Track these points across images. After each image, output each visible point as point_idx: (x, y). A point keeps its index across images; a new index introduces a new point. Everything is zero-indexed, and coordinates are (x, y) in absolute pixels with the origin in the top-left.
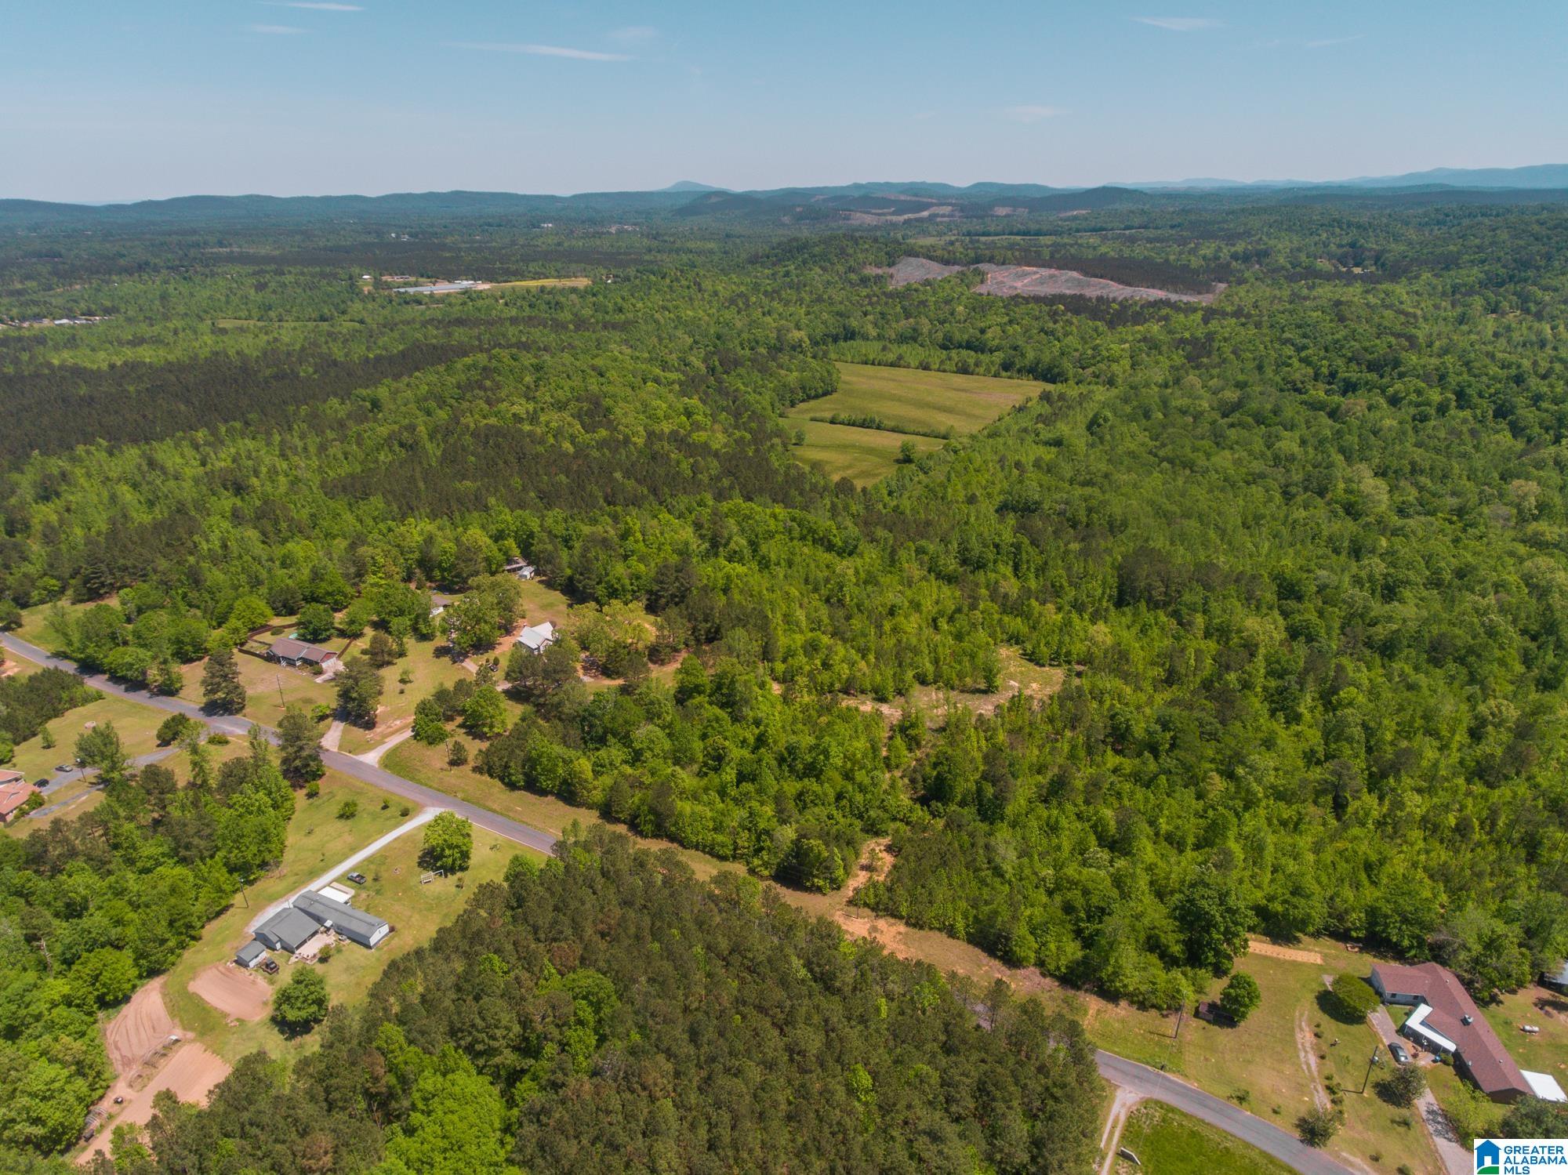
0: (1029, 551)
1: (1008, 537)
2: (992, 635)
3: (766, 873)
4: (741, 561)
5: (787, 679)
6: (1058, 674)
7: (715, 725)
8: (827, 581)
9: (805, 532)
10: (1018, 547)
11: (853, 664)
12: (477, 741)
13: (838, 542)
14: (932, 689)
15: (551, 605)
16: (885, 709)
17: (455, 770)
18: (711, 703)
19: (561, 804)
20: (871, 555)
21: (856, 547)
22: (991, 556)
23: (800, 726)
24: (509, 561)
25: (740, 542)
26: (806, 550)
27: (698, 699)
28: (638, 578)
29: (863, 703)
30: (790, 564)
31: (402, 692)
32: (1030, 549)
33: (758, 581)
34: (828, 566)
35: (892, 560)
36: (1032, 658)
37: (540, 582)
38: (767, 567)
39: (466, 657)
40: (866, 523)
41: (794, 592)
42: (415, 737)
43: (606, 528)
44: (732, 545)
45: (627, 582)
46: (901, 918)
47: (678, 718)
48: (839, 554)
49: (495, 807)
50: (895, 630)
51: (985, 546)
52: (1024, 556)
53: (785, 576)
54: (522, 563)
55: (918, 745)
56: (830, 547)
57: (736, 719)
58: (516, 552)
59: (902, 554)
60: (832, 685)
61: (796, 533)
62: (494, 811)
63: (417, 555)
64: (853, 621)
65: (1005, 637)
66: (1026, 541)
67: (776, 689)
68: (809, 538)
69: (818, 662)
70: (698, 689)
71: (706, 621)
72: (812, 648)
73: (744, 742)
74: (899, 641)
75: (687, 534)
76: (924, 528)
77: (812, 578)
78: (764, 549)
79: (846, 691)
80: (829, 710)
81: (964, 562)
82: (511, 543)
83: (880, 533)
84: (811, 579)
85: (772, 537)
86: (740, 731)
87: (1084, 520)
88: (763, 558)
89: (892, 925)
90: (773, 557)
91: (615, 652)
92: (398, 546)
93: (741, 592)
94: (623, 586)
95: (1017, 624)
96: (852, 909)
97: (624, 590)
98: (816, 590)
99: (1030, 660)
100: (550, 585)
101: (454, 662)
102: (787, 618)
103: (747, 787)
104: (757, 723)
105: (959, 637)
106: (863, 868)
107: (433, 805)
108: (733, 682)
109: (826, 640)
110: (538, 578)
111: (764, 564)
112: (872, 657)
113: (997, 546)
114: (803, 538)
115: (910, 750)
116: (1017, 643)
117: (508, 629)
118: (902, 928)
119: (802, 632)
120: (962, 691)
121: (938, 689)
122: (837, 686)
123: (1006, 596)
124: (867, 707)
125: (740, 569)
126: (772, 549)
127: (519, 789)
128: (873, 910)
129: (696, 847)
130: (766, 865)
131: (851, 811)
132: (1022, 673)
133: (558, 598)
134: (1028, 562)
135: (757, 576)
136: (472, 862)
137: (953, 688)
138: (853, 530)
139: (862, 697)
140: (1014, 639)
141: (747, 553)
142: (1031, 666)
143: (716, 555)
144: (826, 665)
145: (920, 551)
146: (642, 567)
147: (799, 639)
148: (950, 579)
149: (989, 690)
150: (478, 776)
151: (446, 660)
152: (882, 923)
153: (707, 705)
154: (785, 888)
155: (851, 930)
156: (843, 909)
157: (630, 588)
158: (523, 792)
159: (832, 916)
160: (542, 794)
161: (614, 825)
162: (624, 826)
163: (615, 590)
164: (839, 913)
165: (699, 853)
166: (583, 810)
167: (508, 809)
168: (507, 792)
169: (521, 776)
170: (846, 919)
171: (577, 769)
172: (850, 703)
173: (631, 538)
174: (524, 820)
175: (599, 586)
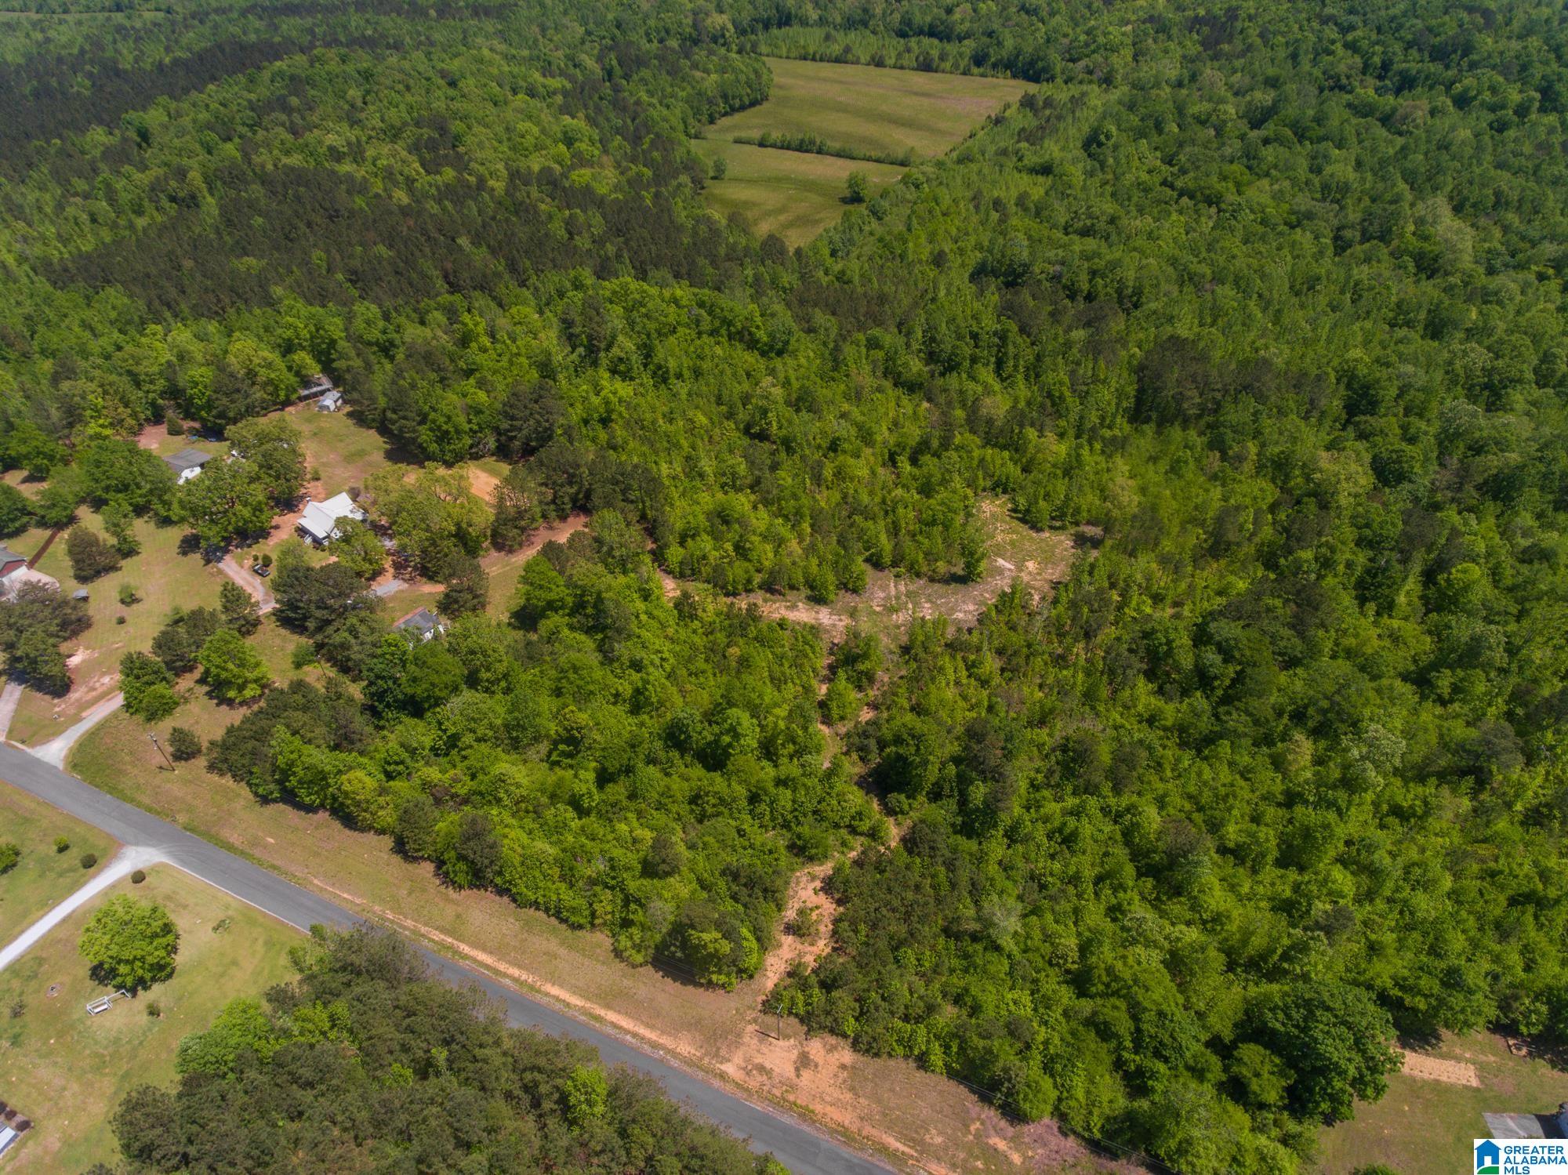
0: (1017, 343)
1: (989, 323)
2: (971, 484)
3: (639, 958)
4: (627, 376)
5: (686, 572)
6: (1063, 542)
7: (572, 676)
8: (746, 399)
9: (717, 323)
10: (1003, 336)
11: (779, 542)
12: (224, 707)
13: (762, 336)
14: (889, 574)
15: (361, 453)
16: (824, 616)
17: (181, 768)
18: (572, 628)
19: (337, 825)
20: (807, 356)
21: (787, 343)
22: (967, 351)
23: (701, 664)
24: (306, 382)
25: (626, 345)
26: (718, 351)
27: (555, 620)
28: (479, 412)
29: (793, 607)
30: (697, 373)
31: (121, 621)
32: (1019, 340)
33: (652, 403)
34: (748, 375)
35: (836, 362)
36: (1027, 518)
37: (350, 415)
38: (665, 380)
39: (226, 551)
40: (802, 302)
41: (702, 419)
42: (128, 706)
43: (433, 334)
44: (616, 351)
45: (461, 420)
46: (845, 1036)
47: (516, 665)
48: (763, 354)
49: (235, 839)
50: (839, 474)
51: (960, 337)
52: (1011, 350)
53: (689, 394)
54: (327, 384)
55: (870, 678)
56: (752, 344)
57: (608, 658)
58: (314, 370)
59: (849, 350)
60: (749, 581)
61: (706, 326)
62: (230, 847)
63: (161, 384)
64: (781, 473)
65: (989, 484)
66: (1014, 328)
67: (669, 588)
68: (723, 331)
69: (729, 546)
70: (551, 606)
71: (571, 483)
72: (723, 517)
73: (617, 695)
74: (845, 497)
75: (550, 339)
76: (875, 309)
77: (725, 393)
78: (660, 354)
79: (769, 588)
80: (743, 627)
81: (931, 357)
82: (303, 358)
83: (820, 318)
84: (725, 398)
85: (674, 331)
86: (611, 679)
87: (1085, 287)
88: (659, 367)
89: (832, 1049)
90: (672, 364)
91: (434, 544)
92: (129, 373)
93: (627, 424)
94: (455, 426)
95: (1003, 463)
96: (770, 1019)
97: (458, 432)
98: (730, 416)
99: (1023, 521)
100: (359, 418)
101: (208, 562)
102: (692, 470)
103: (617, 791)
104: (637, 666)
105: (926, 490)
106: (791, 929)
107: (137, 844)
108: (599, 599)
109: (742, 502)
110: (348, 408)
111: (662, 377)
112: (806, 527)
113: (975, 336)
114: (713, 333)
115: (860, 688)
116: (1005, 492)
117: (289, 503)
118: (847, 1056)
119: (709, 488)
120: (932, 580)
121: (897, 576)
122: (757, 579)
123: (990, 422)
124: (802, 614)
125: (624, 389)
126: (672, 353)
127: (275, 801)
128: (802, 1021)
129: (536, 905)
130: (638, 948)
131: (773, 819)
132: (1012, 543)
133: (373, 442)
134: (1016, 357)
135: (651, 394)
136: (179, 959)
137: (918, 575)
138: (784, 317)
139: (792, 595)
140: (1000, 487)
141: (636, 359)
142: (1024, 529)
143: (595, 364)
144: (741, 550)
145: (873, 344)
146: (482, 396)
147: (708, 500)
148: (912, 387)
149: (965, 579)
150: (215, 778)
151: (196, 558)
152: (816, 1047)
153: (566, 632)
154: (669, 980)
155: (768, 1065)
156: (755, 1021)
157: (466, 427)
158: (281, 806)
159: (739, 1035)
160: (310, 809)
161: (411, 867)
162: (428, 868)
163: (447, 432)
164: (751, 1028)
165: (541, 915)
166: (371, 837)
167: (255, 842)
168: (257, 807)
169: (272, 786)
170: (761, 1041)
171: (347, 787)
172: (774, 610)
173: (473, 345)
174: (277, 863)
175: (422, 429)
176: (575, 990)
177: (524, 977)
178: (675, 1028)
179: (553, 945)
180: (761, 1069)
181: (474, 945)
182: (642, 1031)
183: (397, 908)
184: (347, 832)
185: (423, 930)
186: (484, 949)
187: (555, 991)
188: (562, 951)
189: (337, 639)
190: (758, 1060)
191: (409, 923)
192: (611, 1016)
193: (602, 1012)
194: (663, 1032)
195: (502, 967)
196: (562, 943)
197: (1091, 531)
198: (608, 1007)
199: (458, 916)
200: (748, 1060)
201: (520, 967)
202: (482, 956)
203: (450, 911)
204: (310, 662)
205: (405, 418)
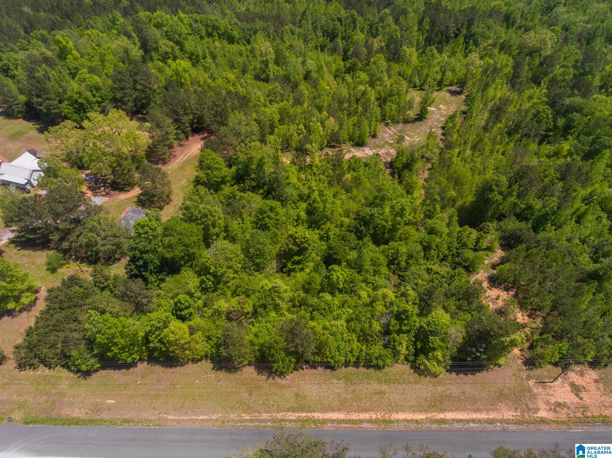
3: (442, 370)
6: (446, 95)
9: (210, 30)
13: (236, 34)
14: (382, 125)
15: (20, 133)
16: (369, 152)
19: (158, 369)
21: (251, 36)
25: (168, 44)
26: (217, 44)
28: (98, 89)
29: (350, 151)
43: (40, 50)
45: (88, 95)
47: (230, 218)
49: (77, 413)
53: (216, 66)
60: (323, 142)
61: (204, 33)
68: (215, 34)
69: (302, 127)
79: (330, 145)
83: (259, 24)
84: (235, 65)
89: (583, 374)
94: (86, 99)
96: (537, 372)
97: (89, 103)
100: (8, 115)
111: (195, 59)
118: (593, 374)
120: (405, 122)
121: (387, 125)
122: (326, 143)
124: (357, 153)
126: (194, 47)
127: (96, 371)
128: (555, 365)
133: (24, 125)
135: (195, 69)
137: (398, 122)
139: (345, 146)
146: (96, 78)
149: (422, 117)
152: (573, 376)
153: (239, 194)
154: (462, 376)
155: (561, 401)
156: (529, 377)
157: (94, 100)
158: (103, 373)
159: (529, 390)
160: (128, 366)
161: (237, 375)
162: (250, 372)
163: (82, 105)
164: (531, 382)
165: (351, 369)
166: (191, 368)
167: (98, 409)
168: (82, 381)
169: (92, 361)
170: (544, 387)
171: (172, 338)
173: (69, 56)
174: (126, 417)
175: (64, 105)
176: (414, 409)
177: (374, 417)
178: (492, 405)
179: (375, 386)
180: (559, 405)
181: (324, 410)
182: (475, 416)
183: (249, 409)
184: (169, 370)
185: (279, 416)
186: (333, 410)
187: (401, 416)
188: (384, 387)
189: (83, 240)
190: (553, 401)
191: (265, 416)
192: (449, 416)
193: (441, 416)
194: (488, 411)
195: (354, 416)
196: (380, 382)
197: (454, 88)
198: (442, 410)
199: (297, 395)
200: (548, 403)
201: (366, 410)
202: (335, 416)
203: (289, 394)
204: (62, 265)
205: (48, 99)
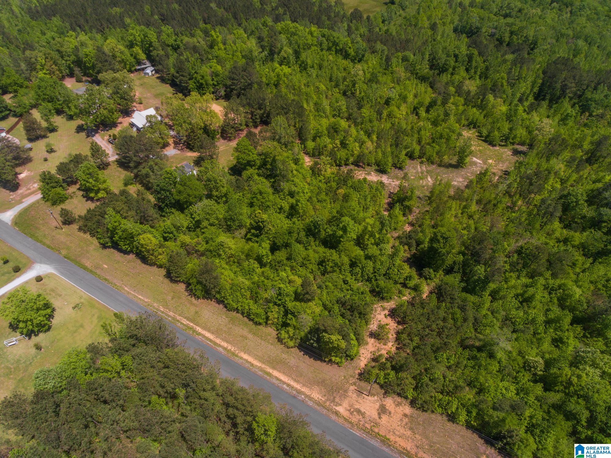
0: (478, 60)
1: (464, 50)
2: (458, 121)
3: (291, 344)
4: (288, 64)
5: (315, 154)
6: (507, 152)
7: (259, 196)
8: (344, 79)
9: (331, 45)
10: (470, 58)
11: (362, 143)
12: (89, 202)
13: (352, 52)
14: (417, 162)
15: (162, 94)
16: (385, 179)
17: (66, 228)
18: (259, 175)
19: (139, 262)
20: (373, 61)
21: (363, 56)
22: (452, 63)
23: (323, 196)
24: (139, 63)
25: (288, 51)
26: (331, 58)
27: (250, 171)
28: (217, 75)
29: (369, 174)
30: (320, 67)
31: (46, 160)
32: (478, 59)
33: (299, 79)
34: (345, 69)
35: (387, 64)
36: (488, 140)
37: (158, 78)
38: (305, 69)
39: (96, 132)
40: (369, 41)
41: (323, 87)
42: (44, 198)
43: (199, 40)
44: (283, 53)
45: (209, 78)
46: (406, 398)
47: (231, 190)
48: (353, 61)
49: (88, 264)
50: (390, 116)
51: (448, 56)
52: (474, 64)
53: (317, 76)
54: (148, 64)
55: (410, 211)
56: (346, 56)
57: (276, 190)
58: (142, 56)
59: (394, 60)
60: (347, 159)
61: (325, 46)
62: (85, 268)
63: (73, 58)
64: (364, 110)
65: (466, 123)
66: (476, 52)
67: (308, 161)
68: (333, 49)
69: (338, 142)
70: (249, 164)
71: (260, 109)
72: (334, 130)
73: (281, 209)
74: (393, 125)
75: (252, 44)
76: (405, 45)
77: (334, 76)
78: (303, 56)
79: (356, 164)
80: (345, 182)
81: (432, 67)
82: (137, 50)
83: (379, 46)
84: (334, 79)
85: (309, 48)
86: (278, 200)
87: (507, 39)
88: (303, 62)
89: (398, 404)
90: (309, 62)
91: (193, 132)
92: (58, 51)
93: (287, 86)
94: (206, 81)
95: (474, 113)
96: (363, 384)
97: (207, 84)
98: (337, 86)
99: (485, 141)
100: (162, 80)
101: (88, 136)
102: (318, 107)
103: (281, 255)
104: (292, 194)
105: (435, 123)
106: (373, 335)
107: (41, 262)
108: (274, 160)
109: (344, 124)
110: (158, 75)
111: (304, 67)
112: (374, 137)
113: (456, 56)
114: (329, 49)
115: (404, 215)
116: (474, 127)
117: (127, 113)
118: (407, 409)
119: (327, 117)
120: (440, 165)
121: (422, 163)
122: (351, 160)
123: (469, 92)
124: (373, 177)
125: (286, 70)
126: (309, 57)
127: (109, 247)
128: (382, 387)
129: (237, 310)
130: (291, 338)
131: (362, 276)
132: (480, 151)
133: (167, 89)
134: (476, 67)
135: (299, 75)
136: (55, 322)
137: (432, 163)
138: (363, 44)
139: (368, 168)
140: (472, 124)
141: (292, 59)
142: (486, 145)
143: (272, 60)
144: (344, 145)
145: (405, 59)
146: (219, 68)
147: (325, 123)
148: (423, 79)
149: (459, 165)
150: (81, 234)
151: (83, 134)
152: (389, 402)
153: (256, 177)
154: (307, 357)
155: (363, 410)
156: (354, 384)
157: (211, 83)
158: (112, 250)
159: (346, 391)
160: (125, 252)
161: (174, 285)
162: (182, 286)
163: (202, 84)
164: (352, 388)
165: (239, 315)
166: (155, 269)
167: (98, 267)
168: (101, 250)
169: (107, 240)
170: (358, 396)
171: (142, 242)
172: (360, 175)
173: (216, 47)
174: (107, 277)
175: (191, 82)
176: (256, 357)
177: (229, 348)
178: (311, 383)
179: (245, 332)
180: (359, 411)
181: (204, 328)
182: (292, 383)
183: (166, 306)
184: (143, 265)
185: (178, 318)
186: (209, 331)
187: (246, 356)
188: (250, 336)
189: (144, 172)
190: (357, 406)
191: (171, 314)
192: (276, 373)
193: (270, 371)
194: (304, 385)
195: (218, 341)
196: (250, 331)
197: (520, 148)
198: (274, 368)
199: (196, 313)
200: (351, 406)
201: (227, 342)
202: (208, 335)
203: (193, 309)
204: (132, 184)
205: (182, 76)
